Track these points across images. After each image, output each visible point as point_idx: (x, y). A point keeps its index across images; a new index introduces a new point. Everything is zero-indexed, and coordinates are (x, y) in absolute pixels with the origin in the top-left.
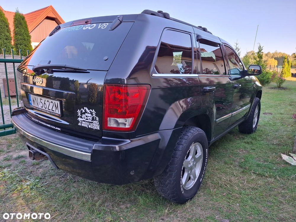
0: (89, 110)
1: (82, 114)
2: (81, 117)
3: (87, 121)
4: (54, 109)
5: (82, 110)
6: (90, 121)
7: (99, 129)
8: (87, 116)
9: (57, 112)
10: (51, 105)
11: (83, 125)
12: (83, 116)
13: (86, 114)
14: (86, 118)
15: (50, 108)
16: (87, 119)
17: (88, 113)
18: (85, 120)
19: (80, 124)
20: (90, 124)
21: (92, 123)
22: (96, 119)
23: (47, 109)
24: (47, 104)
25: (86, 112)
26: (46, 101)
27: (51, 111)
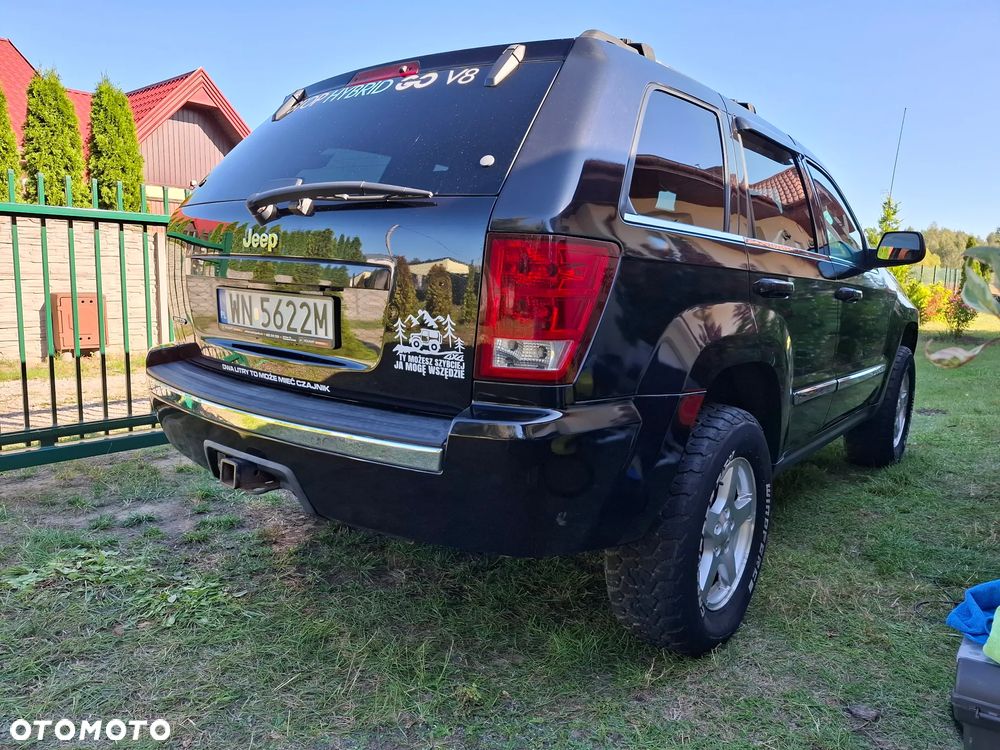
0: (434, 317)
1: (409, 330)
2: (406, 344)
3: (425, 352)
4: (310, 326)
5: (410, 320)
6: (436, 353)
7: (461, 375)
8: (424, 338)
9: (321, 333)
10: (302, 313)
11: (409, 367)
12: (414, 338)
13: (424, 332)
14: (422, 343)
15: (297, 324)
16: (426, 348)
17: (431, 328)
18: (418, 350)
19: (399, 366)
20: (433, 363)
21: (441, 357)
22: (454, 345)
23: (284, 330)
24: (287, 312)
25: (423, 324)
26: (283, 305)
27: (299, 333)
